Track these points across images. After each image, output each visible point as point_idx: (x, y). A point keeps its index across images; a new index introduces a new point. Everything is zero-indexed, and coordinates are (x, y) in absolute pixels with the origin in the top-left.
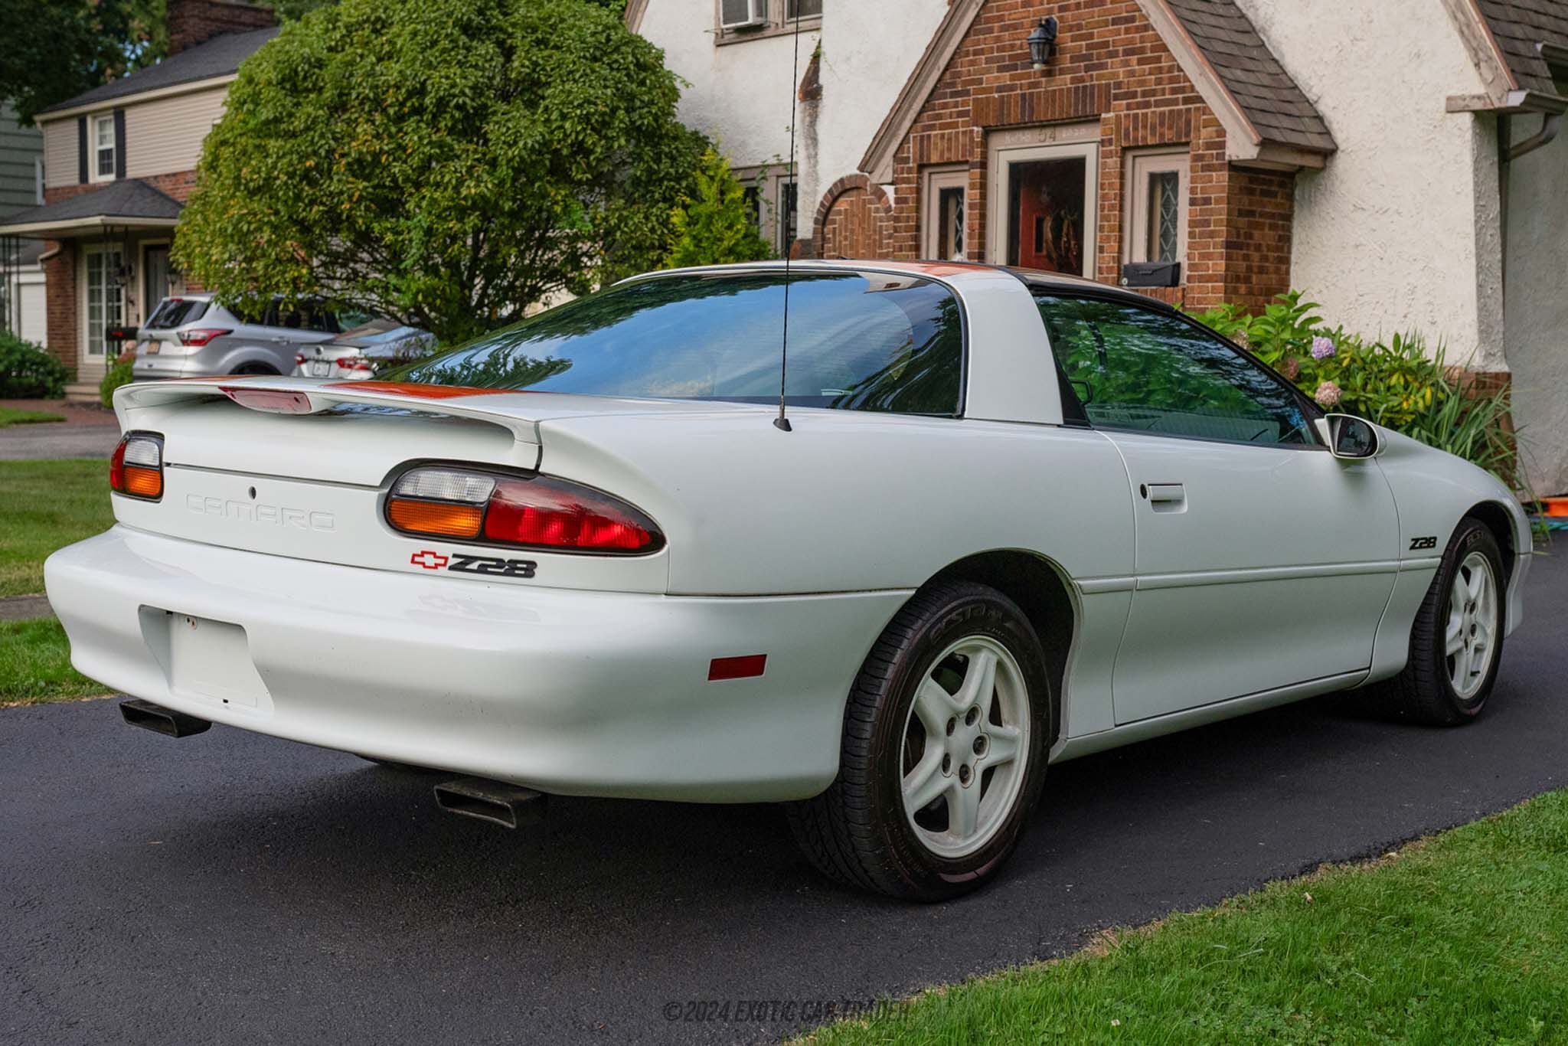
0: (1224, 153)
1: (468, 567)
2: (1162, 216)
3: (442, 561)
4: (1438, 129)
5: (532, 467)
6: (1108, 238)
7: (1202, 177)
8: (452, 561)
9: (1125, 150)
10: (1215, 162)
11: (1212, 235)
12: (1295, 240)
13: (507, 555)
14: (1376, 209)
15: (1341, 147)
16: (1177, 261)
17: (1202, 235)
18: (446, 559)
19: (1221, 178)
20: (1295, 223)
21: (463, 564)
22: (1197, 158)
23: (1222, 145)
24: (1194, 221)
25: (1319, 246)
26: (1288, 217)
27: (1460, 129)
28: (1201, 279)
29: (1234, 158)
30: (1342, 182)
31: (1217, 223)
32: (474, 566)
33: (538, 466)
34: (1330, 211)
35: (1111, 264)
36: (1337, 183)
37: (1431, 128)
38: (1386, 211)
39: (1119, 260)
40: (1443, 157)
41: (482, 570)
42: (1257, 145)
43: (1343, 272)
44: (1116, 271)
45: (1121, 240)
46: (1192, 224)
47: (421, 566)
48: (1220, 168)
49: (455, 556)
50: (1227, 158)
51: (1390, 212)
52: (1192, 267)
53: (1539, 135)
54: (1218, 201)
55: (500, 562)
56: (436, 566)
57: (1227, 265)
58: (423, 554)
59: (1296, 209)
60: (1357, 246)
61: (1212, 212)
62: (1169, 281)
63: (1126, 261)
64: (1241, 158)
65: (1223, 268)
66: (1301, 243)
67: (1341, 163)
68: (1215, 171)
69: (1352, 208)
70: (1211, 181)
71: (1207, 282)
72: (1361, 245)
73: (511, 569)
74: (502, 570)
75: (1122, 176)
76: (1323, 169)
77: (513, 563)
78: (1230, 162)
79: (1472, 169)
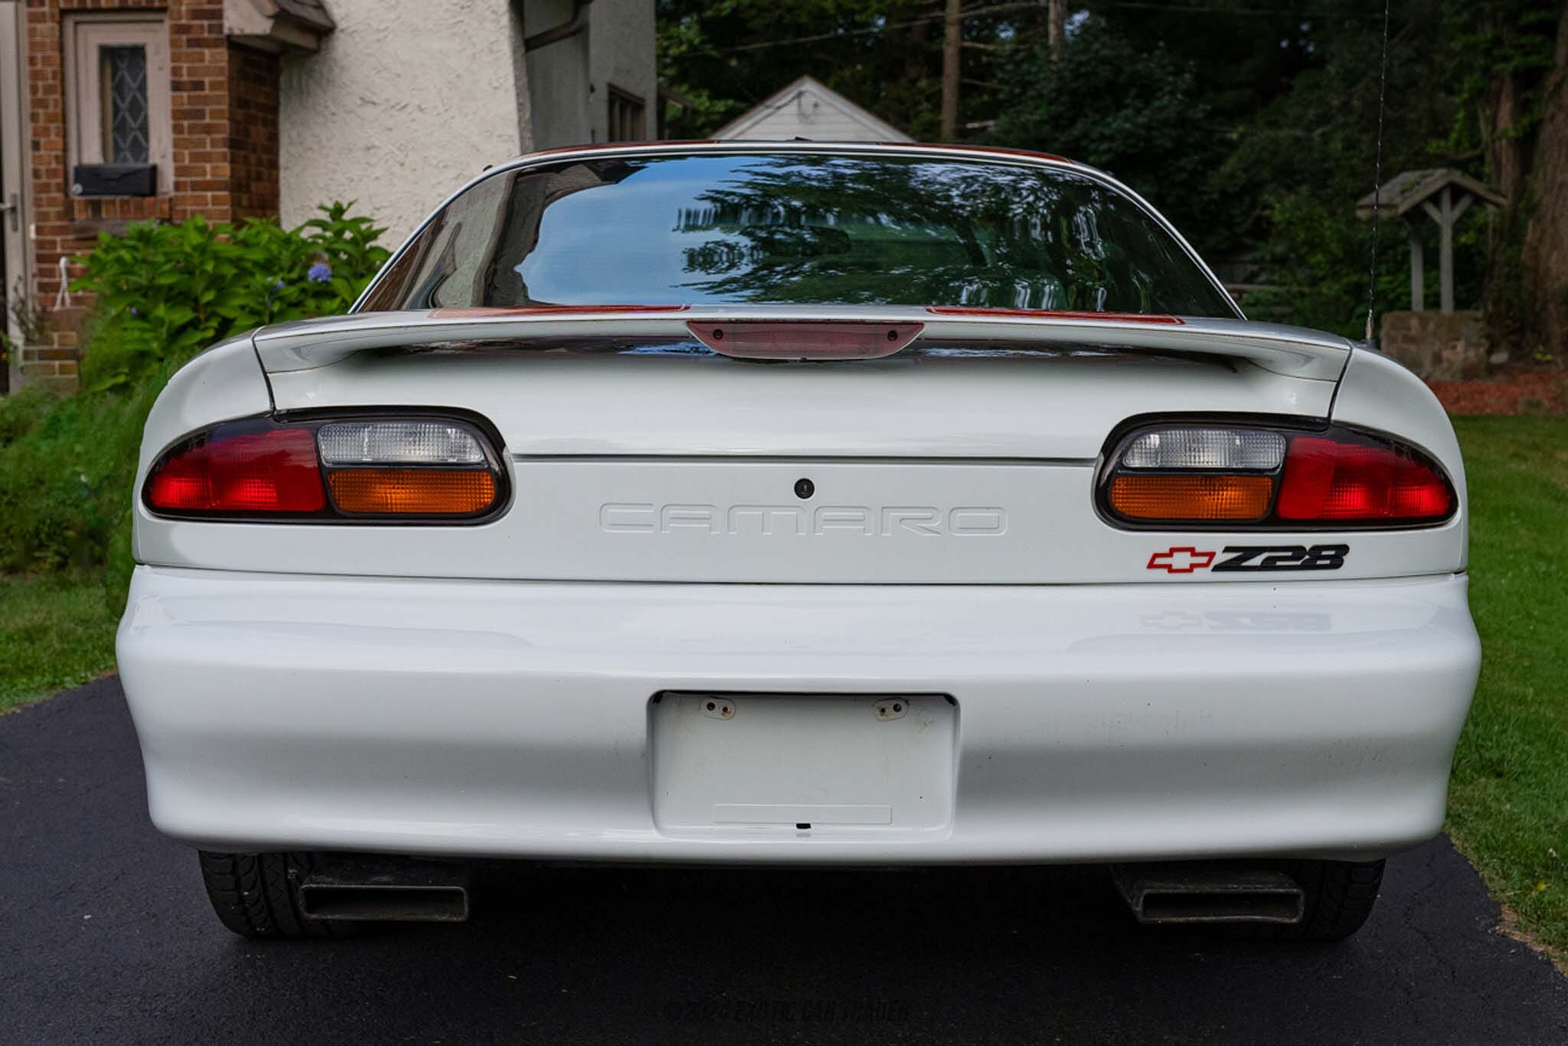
0: (221, 26)
1: (1245, 564)
2: (115, 104)
3: (1204, 560)
4: (466, 10)
5: (1326, 415)
6: (46, 131)
7: (188, 55)
8: (1221, 558)
9: (64, 13)
10: (206, 35)
11: (208, 129)
12: (284, 140)
13: (1308, 540)
14: (392, 103)
15: (341, 25)
16: (151, 161)
17: (192, 129)
18: (1211, 555)
19: (217, 58)
20: (282, 117)
21: (1238, 561)
22: (178, 30)
23: (218, 15)
24: (182, 112)
25: (316, 147)
26: (274, 110)
27: (494, 12)
28: (195, 186)
29: (237, 32)
30: (343, 68)
31: (214, 114)
32: (1257, 561)
33: (1330, 414)
34: (328, 104)
35: (54, 166)
36: (337, 70)
37: (457, 8)
38: (404, 107)
39: (63, 159)
40: (474, 44)
41: (1268, 566)
42: (270, 17)
43: (352, 180)
44: (61, 173)
45: (65, 135)
46: (178, 115)
47: (1165, 571)
48: (214, 44)
49: (1228, 549)
50: (226, 31)
51: (409, 109)
52: (180, 171)
53: (569, 24)
54: (214, 86)
55: (1298, 551)
56: (1193, 566)
57: (232, 170)
58: (1173, 551)
59: (282, 100)
60: (369, 149)
61: (206, 100)
62: (146, 189)
63: (73, 162)
64: (248, 31)
65: (228, 172)
66: (292, 143)
67: (341, 45)
68: (208, 46)
69: (359, 102)
70: (202, 60)
71: (206, 190)
72: (374, 147)
73: (1311, 560)
74: (1299, 563)
75: (61, 48)
76: (316, 51)
77: (1317, 549)
78: (229, 37)
79: (511, 61)
